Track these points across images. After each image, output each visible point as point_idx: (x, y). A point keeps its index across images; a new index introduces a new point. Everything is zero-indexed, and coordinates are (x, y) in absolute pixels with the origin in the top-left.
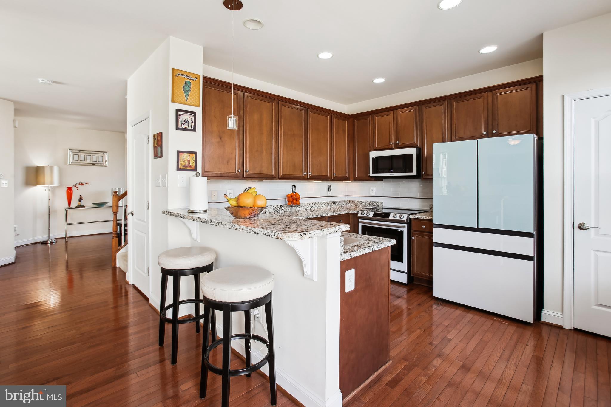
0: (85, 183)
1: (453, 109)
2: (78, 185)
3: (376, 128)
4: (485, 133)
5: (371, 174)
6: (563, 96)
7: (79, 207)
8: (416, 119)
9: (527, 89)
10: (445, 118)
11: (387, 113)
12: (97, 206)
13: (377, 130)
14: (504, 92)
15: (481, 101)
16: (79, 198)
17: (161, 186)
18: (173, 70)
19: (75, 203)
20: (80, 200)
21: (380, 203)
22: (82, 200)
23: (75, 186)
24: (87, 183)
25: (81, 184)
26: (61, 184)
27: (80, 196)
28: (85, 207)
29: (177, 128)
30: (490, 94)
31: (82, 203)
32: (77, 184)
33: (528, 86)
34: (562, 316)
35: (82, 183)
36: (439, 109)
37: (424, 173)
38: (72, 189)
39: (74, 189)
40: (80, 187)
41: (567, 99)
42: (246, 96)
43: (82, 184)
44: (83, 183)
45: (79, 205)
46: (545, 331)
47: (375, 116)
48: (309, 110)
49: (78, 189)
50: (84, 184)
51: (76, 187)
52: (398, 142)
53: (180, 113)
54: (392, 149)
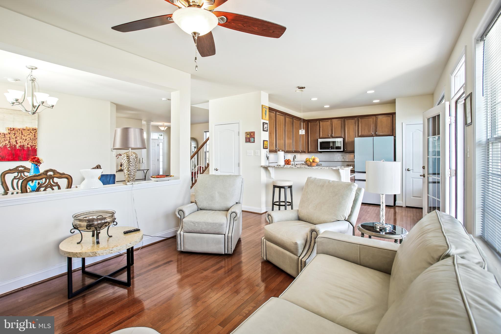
1: (359, 122)
2: (118, 155)
3: (321, 127)
4: (373, 133)
5: (319, 150)
6: (402, 123)
8: (342, 125)
9: (389, 117)
10: (356, 126)
11: (327, 120)
13: (321, 128)
14: (380, 117)
15: (371, 120)
17: (252, 155)
18: (262, 105)
21: (321, 164)
29: (264, 130)
30: (375, 117)
33: (390, 116)
34: (402, 203)
36: (353, 121)
37: (346, 150)
41: (403, 124)
42: (277, 114)
46: (397, 209)
47: (320, 121)
48: (294, 118)
52: (333, 135)
53: (264, 124)
54: (329, 138)
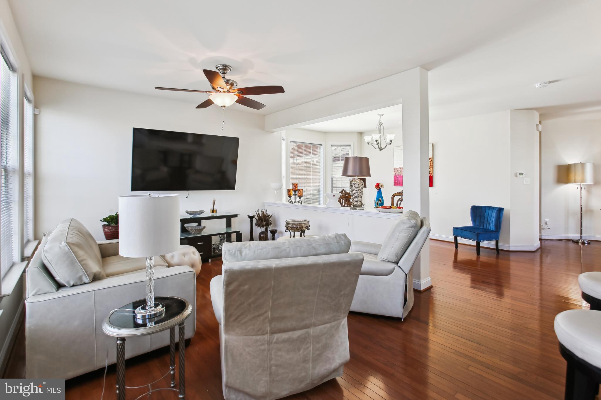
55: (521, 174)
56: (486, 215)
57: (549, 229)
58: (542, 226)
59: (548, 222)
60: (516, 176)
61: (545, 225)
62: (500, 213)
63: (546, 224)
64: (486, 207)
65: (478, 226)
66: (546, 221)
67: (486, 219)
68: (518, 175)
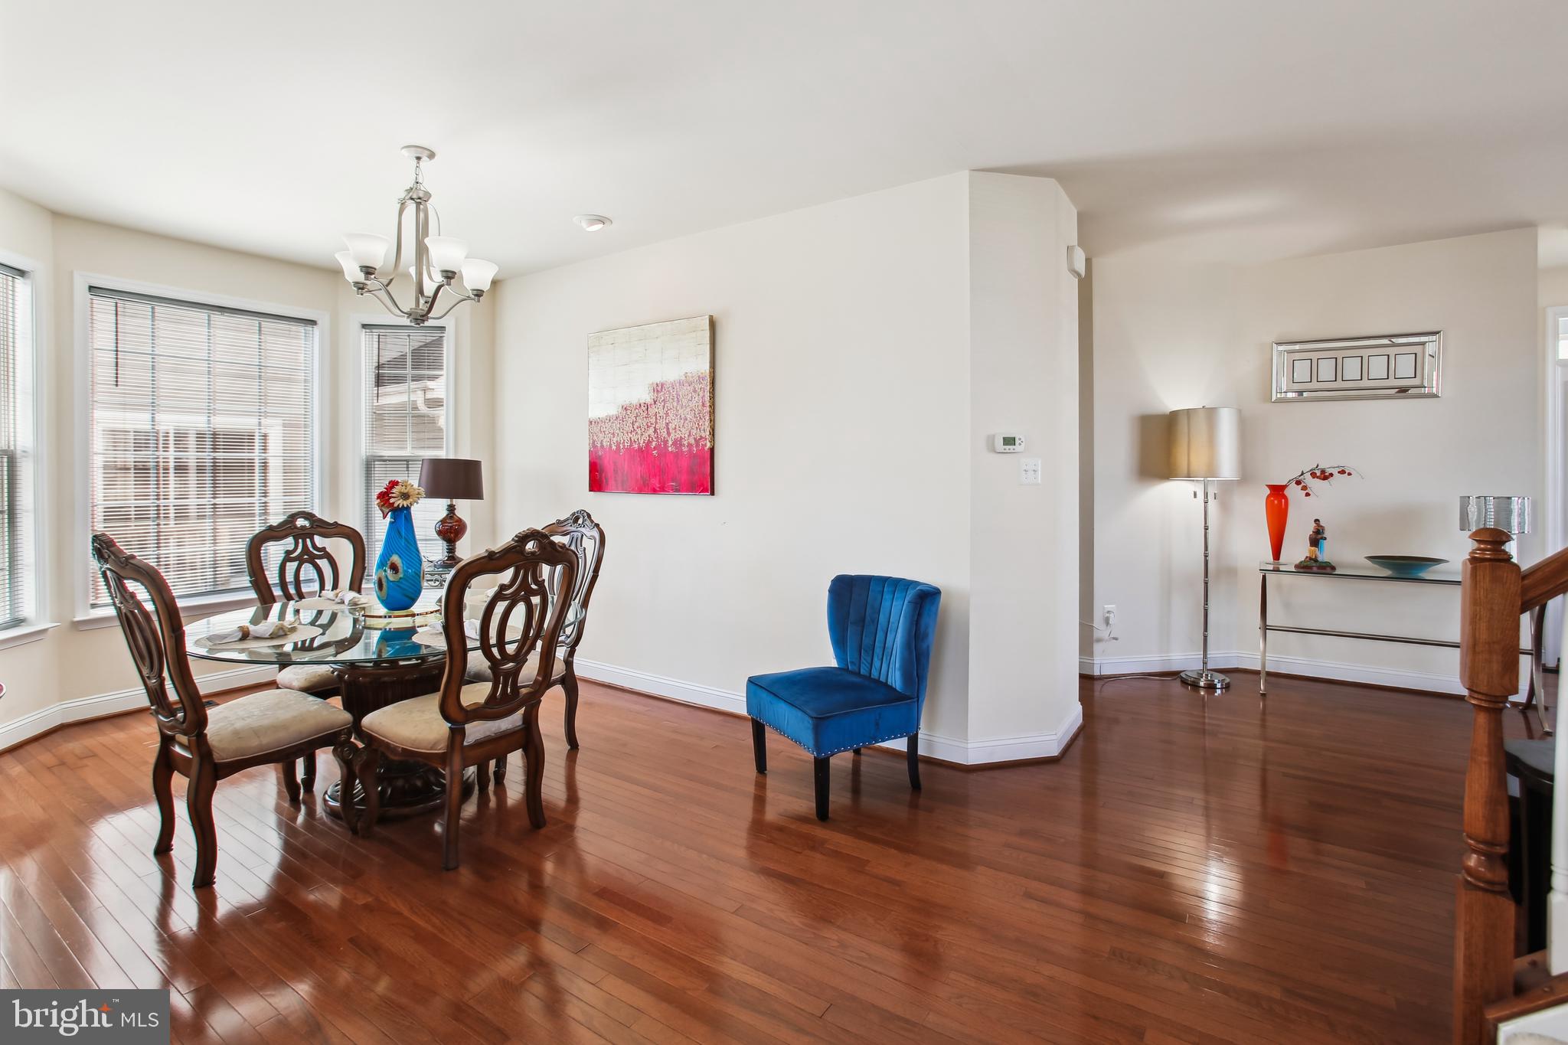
0: (1335, 472)
2: (1308, 480)
7: (1313, 567)
12: (1387, 573)
16: (1311, 528)
19: (1296, 550)
20: (1317, 538)
22: (1325, 539)
23: (1298, 483)
24: (1342, 472)
25: (1318, 473)
26: (1246, 476)
27: (1317, 521)
28: (1333, 568)
31: (1326, 554)
32: (1302, 474)
35: (1323, 472)
38: (1287, 492)
39: (1293, 493)
40: (1314, 484)
43: (1325, 476)
44: (1329, 471)
45: (1311, 559)
49: (1308, 495)
50: (1331, 475)
51: (1300, 486)
55: (1009, 441)
56: (882, 619)
57: (1116, 639)
58: (1095, 630)
59: (1112, 615)
60: (992, 449)
61: (1102, 627)
62: (920, 615)
63: (1107, 621)
64: (883, 581)
65: (852, 663)
66: (1108, 612)
67: (880, 635)
68: (999, 444)
